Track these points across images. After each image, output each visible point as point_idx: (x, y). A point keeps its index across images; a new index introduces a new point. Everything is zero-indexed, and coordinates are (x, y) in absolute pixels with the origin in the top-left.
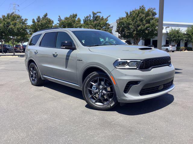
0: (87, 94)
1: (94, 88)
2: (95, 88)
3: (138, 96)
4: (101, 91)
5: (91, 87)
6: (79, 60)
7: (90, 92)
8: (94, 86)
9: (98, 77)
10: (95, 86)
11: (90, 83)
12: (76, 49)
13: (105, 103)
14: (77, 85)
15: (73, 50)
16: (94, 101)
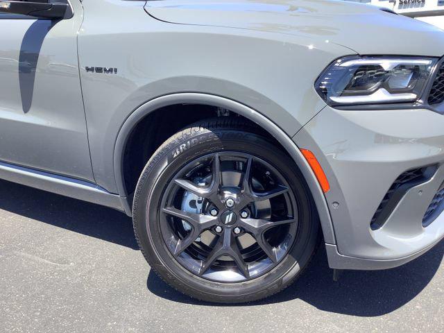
0: (160, 238)
1: (193, 203)
2: (200, 206)
3: (420, 231)
4: (229, 218)
5: (178, 203)
6: (99, 70)
7: (176, 225)
8: (189, 197)
9: (217, 155)
10: (196, 198)
11: (175, 184)
12: (71, 16)
13: (254, 269)
14: (94, 185)
15: (56, 19)
16: (198, 266)
